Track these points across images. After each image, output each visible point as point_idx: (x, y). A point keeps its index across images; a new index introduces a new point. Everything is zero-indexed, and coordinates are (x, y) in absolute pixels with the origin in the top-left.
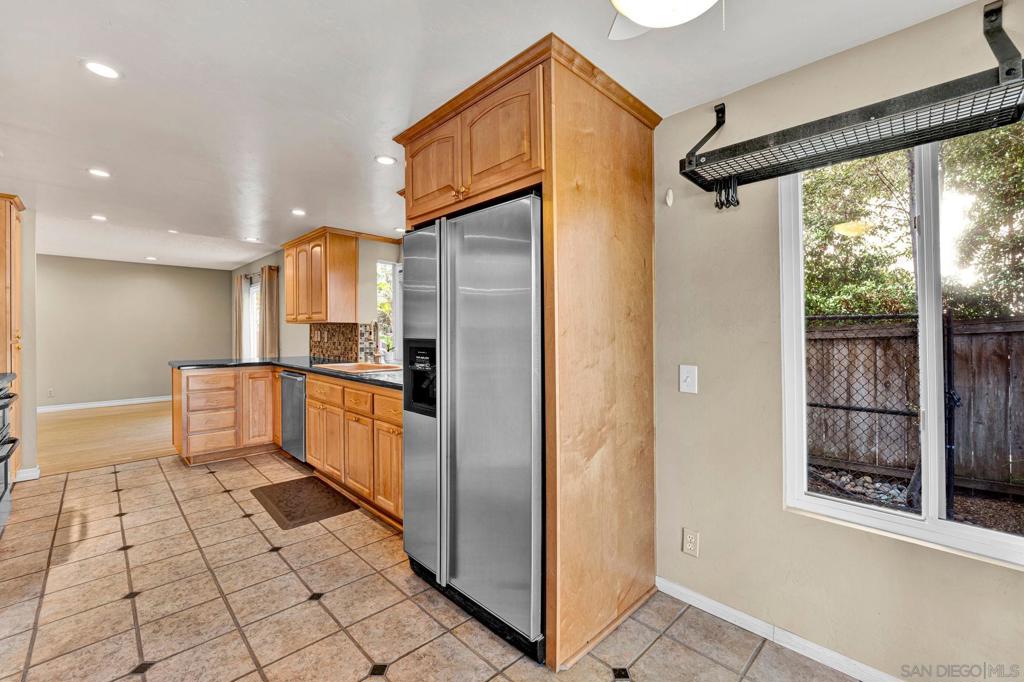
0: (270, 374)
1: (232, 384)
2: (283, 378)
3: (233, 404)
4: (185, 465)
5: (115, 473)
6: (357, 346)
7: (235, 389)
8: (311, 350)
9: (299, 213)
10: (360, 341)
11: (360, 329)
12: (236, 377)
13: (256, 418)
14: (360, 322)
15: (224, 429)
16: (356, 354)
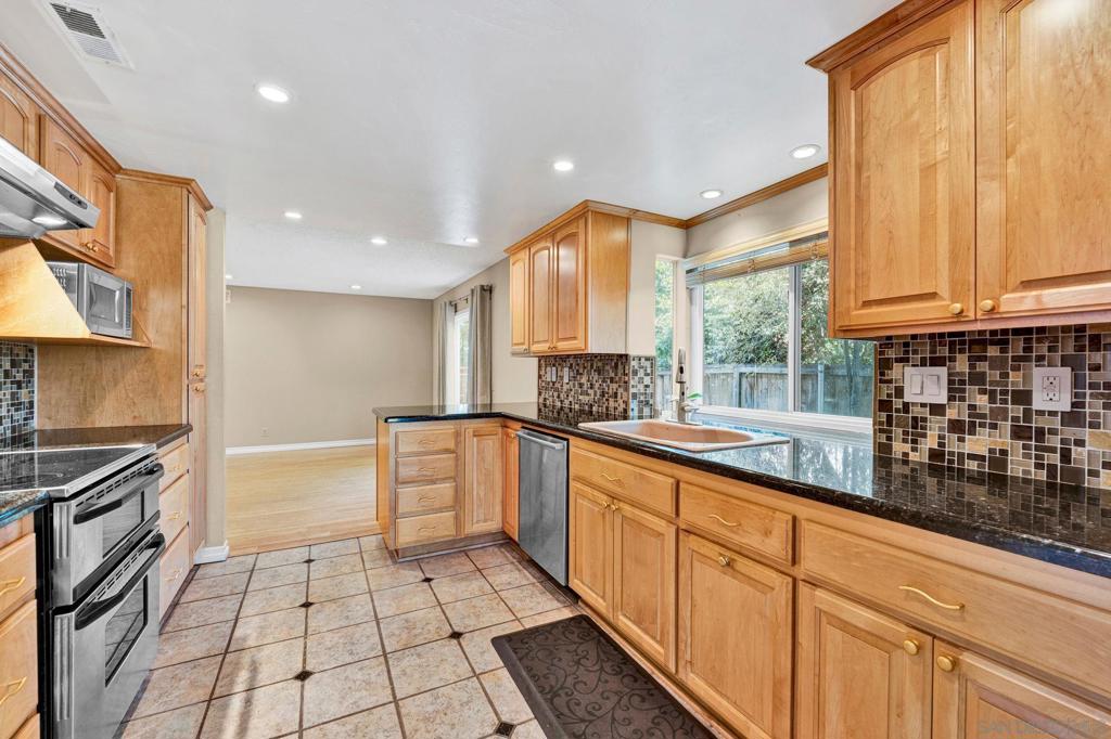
0: (500, 429)
1: (452, 445)
2: (520, 437)
3: (453, 474)
4: (392, 557)
5: (309, 561)
6: (626, 390)
7: (455, 452)
8: (540, 394)
9: (563, 166)
10: (632, 382)
11: (633, 363)
12: (457, 434)
13: (482, 494)
14: (632, 352)
15: (440, 510)
16: (626, 403)
